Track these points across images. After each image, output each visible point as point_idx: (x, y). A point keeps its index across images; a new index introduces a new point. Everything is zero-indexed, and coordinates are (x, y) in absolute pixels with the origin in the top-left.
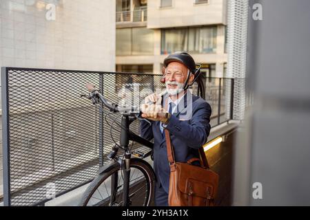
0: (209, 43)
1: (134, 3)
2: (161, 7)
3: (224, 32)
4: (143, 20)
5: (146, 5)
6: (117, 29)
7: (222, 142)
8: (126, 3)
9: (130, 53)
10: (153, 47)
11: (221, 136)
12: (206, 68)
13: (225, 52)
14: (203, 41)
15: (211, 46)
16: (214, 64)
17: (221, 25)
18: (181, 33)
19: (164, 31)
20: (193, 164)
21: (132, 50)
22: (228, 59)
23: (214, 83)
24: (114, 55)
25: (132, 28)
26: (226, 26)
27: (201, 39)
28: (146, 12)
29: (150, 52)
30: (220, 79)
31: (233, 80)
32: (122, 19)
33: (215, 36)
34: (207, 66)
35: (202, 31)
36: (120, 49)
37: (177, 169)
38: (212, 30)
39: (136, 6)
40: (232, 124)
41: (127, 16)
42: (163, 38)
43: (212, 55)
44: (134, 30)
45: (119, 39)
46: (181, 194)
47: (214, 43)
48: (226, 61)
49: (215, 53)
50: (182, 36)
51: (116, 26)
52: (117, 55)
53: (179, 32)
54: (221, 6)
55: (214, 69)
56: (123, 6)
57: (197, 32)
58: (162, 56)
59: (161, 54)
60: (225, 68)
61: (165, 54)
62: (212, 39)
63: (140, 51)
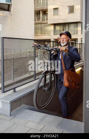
0: (75, 30)
1: (42, 13)
2: (54, 15)
4: (46, 20)
5: (47, 14)
6: (35, 24)
7: (81, 70)
8: (38, 13)
9: (40, 35)
10: (51, 32)
11: (81, 67)
12: (73, 41)
13: (82, 34)
14: (72, 29)
16: (77, 39)
17: (80, 22)
18: (63, 26)
19: (55, 25)
20: (72, 70)
21: (41, 34)
23: (77, 47)
24: (34, 35)
25: (41, 24)
26: (82, 23)
27: (71, 28)
28: (47, 17)
29: (49, 34)
30: (80, 44)
32: (37, 20)
33: (77, 27)
34: (74, 40)
35: (71, 25)
36: (36, 33)
37: (66, 72)
38: (76, 24)
39: (43, 15)
41: (39, 19)
42: (55, 28)
44: (42, 25)
45: (36, 29)
46: (68, 80)
47: (77, 30)
48: (82, 37)
49: (77, 34)
51: (35, 23)
52: (35, 36)
54: (79, 15)
55: (77, 41)
56: (37, 15)
57: (70, 25)
58: (54, 36)
59: (54, 35)
60: (82, 41)
61: (55, 35)
62: (76, 28)
63: (45, 34)
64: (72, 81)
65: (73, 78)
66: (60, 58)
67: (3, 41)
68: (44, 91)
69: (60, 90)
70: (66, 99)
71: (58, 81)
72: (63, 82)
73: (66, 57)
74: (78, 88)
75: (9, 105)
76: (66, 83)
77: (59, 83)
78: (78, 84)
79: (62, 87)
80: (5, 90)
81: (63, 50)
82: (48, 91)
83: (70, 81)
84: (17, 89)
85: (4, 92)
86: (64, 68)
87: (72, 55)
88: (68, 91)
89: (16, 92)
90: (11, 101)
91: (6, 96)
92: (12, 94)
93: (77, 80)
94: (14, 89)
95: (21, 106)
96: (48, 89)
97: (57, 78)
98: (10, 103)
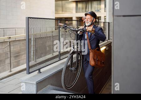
0: (98, 7)
3: (104, 3)
6: (55, 1)
7: (105, 49)
9: (61, 12)
10: (72, 10)
13: (105, 12)
14: (95, 7)
15: (99, 9)
16: (100, 17)
19: (77, 2)
20: (97, 50)
22: (107, 14)
23: (100, 25)
24: (54, 13)
26: (105, 0)
29: (71, 12)
30: (104, 22)
31: (109, 23)
33: (100, 4)
35: (94, 2)
36: (56, 10)
37: (92, 51)
38: (99, 2)
40: (109, 41)
42: (77, 5)
43: (99, 13)
44: (63, 2)
45: (56, 6)
46: (94, 60)
48: (105, 15)
49: (101, 12)
50: (86, 4)
52: (55, 14)
53: (84, 3)
55: (100, 19)
57: (92, 3)
58: (77, 14)
59: (76, 12)
60: (105, 19)
61: (78, 12)
62: (99, 6)
63: (66, 11)
64: (98, 60)
65: (99, 58)
66: (86, 38)
67: (28, 21)
68: (71, 71)
69: (86, 69)
70: (92, 78)
71: (84, 60)
72: (88, 62)
73: (91, 37)
74: (103, 67)
75: (35, 86)
76: (92, 63)
77: (84, 63)
78: (103, 63)
79: (88, 66)
80: (30, 71)
81: (89, 31)
82: (75, 71)
83: (96, 60)
84: (42, 70)
85: (29, 73)
86: (90, 48)
87: (98, 34)
88: (93, 70)
89: (41, 73)
90: (37, 82)
91: (31, 77)
92: (37, 75)
93: (103, 59)
94: (39, 70)
95: (47, 87)
96: (75, 69)
97: (83, 58)
98: (36, 84)
